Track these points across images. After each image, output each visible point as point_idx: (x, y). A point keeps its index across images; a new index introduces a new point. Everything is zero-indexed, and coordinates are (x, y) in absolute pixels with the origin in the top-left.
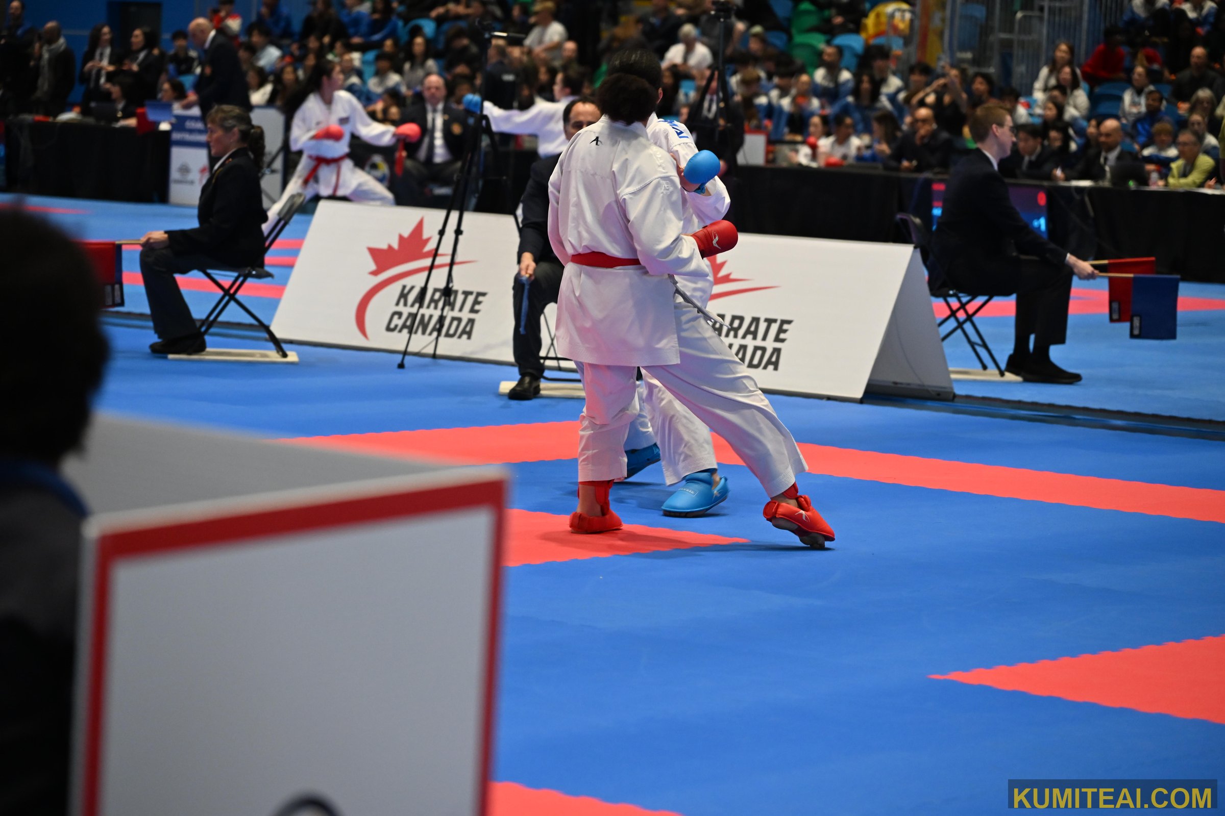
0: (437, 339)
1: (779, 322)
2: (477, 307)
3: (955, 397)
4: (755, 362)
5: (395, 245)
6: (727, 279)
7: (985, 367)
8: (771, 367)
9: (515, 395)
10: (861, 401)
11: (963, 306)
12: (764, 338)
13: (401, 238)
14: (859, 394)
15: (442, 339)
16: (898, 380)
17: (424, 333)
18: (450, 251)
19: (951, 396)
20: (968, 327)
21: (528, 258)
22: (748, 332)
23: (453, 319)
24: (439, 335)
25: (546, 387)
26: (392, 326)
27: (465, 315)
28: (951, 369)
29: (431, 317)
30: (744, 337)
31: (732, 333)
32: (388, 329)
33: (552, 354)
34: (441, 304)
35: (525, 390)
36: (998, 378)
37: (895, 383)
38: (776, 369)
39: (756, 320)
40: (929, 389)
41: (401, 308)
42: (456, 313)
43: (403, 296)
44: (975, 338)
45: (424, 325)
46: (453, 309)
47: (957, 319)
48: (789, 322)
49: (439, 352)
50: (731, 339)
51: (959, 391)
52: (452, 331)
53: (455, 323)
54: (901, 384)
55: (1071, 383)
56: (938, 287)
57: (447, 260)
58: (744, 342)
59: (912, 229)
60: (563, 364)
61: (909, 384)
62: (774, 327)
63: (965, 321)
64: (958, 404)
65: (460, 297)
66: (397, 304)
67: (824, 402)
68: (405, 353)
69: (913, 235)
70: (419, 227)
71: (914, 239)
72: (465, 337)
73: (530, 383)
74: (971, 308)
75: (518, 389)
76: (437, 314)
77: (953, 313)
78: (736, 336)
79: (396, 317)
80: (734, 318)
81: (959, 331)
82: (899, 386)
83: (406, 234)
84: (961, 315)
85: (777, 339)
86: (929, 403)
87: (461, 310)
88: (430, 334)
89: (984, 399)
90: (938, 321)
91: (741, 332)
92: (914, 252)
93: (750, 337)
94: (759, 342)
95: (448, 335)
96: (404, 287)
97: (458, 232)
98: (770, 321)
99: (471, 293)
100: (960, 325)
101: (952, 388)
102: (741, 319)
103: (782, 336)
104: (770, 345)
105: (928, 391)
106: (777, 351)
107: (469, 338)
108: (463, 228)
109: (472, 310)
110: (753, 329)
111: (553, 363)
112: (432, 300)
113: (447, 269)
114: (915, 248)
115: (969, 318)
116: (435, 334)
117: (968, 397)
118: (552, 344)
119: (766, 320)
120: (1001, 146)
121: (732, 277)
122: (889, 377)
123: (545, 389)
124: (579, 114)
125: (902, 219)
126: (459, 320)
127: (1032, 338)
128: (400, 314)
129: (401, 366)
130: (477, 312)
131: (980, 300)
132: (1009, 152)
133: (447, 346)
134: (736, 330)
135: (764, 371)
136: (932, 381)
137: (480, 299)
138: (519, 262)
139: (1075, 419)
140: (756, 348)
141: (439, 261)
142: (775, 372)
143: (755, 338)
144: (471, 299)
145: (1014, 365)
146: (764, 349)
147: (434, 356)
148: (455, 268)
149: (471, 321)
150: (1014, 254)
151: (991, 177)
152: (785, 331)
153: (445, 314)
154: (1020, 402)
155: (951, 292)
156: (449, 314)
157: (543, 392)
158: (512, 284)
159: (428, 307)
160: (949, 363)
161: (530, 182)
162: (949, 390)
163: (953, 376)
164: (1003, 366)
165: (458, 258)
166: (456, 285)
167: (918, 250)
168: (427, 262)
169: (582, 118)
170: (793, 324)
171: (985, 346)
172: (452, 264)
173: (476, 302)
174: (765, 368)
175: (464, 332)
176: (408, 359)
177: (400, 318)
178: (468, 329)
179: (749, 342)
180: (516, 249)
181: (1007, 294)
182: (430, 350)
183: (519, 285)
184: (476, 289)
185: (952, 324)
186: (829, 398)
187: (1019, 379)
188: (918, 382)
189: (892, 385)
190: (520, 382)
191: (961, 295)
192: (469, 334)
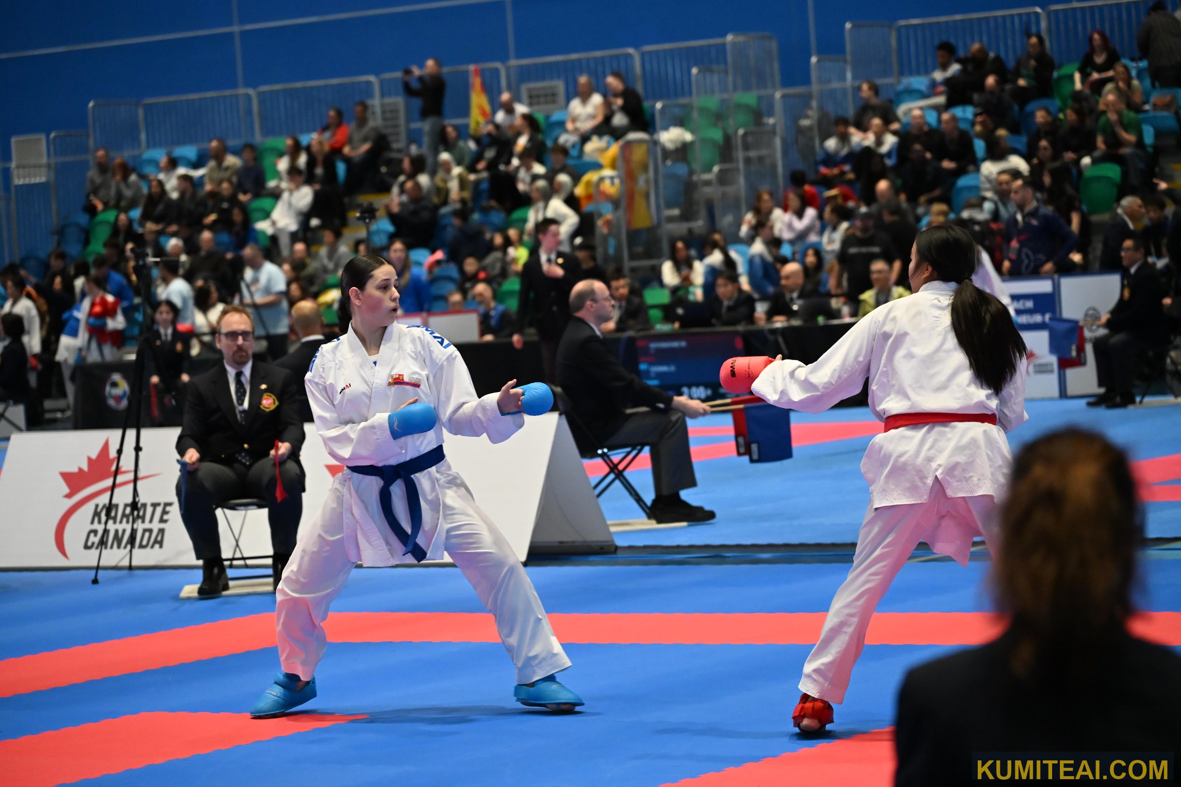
0: (131, 551)
2: (165, 517)
3: (617, 548)
5: (85, 467)
13: (90, 460)
15: (136, 551)
16: (561, 539)
17: (119, 547)
18: (132, 468)
19: (613, 549)
23: (145, 531)
24: (133, 546)
26: (89, 544)
27: (156, 526)
28: (609, 522)
29: (124, 531)
32: (86, 547)
33: (238, 555)
34: (131, 519)
37: (561, 543)
40: (594, 544)
41: (96, 526)
42: (147, 525)
43: (97, 514)
45: (118, 539)
46: (143, 522)
49: (135, 563)
51: (620, 542)
52: (144, 543)
53: (147, 534)
54: (567, 542)
57: (131, 476)
60: (249, 562)
61: (573, 542)
64: (621, 556)
65: (149, 510)
66: (92, 522)
68: (98, 568)
70: (106, 447)
72: (157, 546)
76: (128, 528)
79: (92, 535)
82: (565, 544)
83: (94, 456)
86: (593, 558)
87: (151, 521)
88: (125, 547)
89: (646, 547)
90: (594, 482)
92: (560, 419)
95: (141, 546)
96: (97, 506)
97: (138, 449)
99: (159, 504)
101: (612, 541)
105: (590, 547)
107: (161, 547)
108: (142, 444)
109: (162, 521)
111: (241, 562)
112: (124, 515)
113: (131, 486)
114: (562, 414)
116: (129, 547)
117: (629, 548)
118: (237, 545)
122: (553, 537)
126: (150, 531)
128: (95, 532)
129: (95, 581)
130: (166, 521)
133: (141, 557)
136: (594, 537)
137: (168, 509)
141: (120, 479)
144: (159, 510)
147: (130, 568)
148: (139, 483)
149: (162, 531)
153: (135, 526)
156: (140, 526)
159: (121, 522)
160: (607, 516)
162: (610, 543)
163: (612, 529)
165: (141, 474)
166: (142, 499)
167: (564, 416)
168: (109, 482)
172: (136, 479)
173: (165, 512)
175: (156, 542)
176: (101, 573)
177: (96, 535)
178: (159, 538)
182: (126, 563)
184: (163, 500)
188: (582, 540)
189: (559, 545)
192: (161, 544)
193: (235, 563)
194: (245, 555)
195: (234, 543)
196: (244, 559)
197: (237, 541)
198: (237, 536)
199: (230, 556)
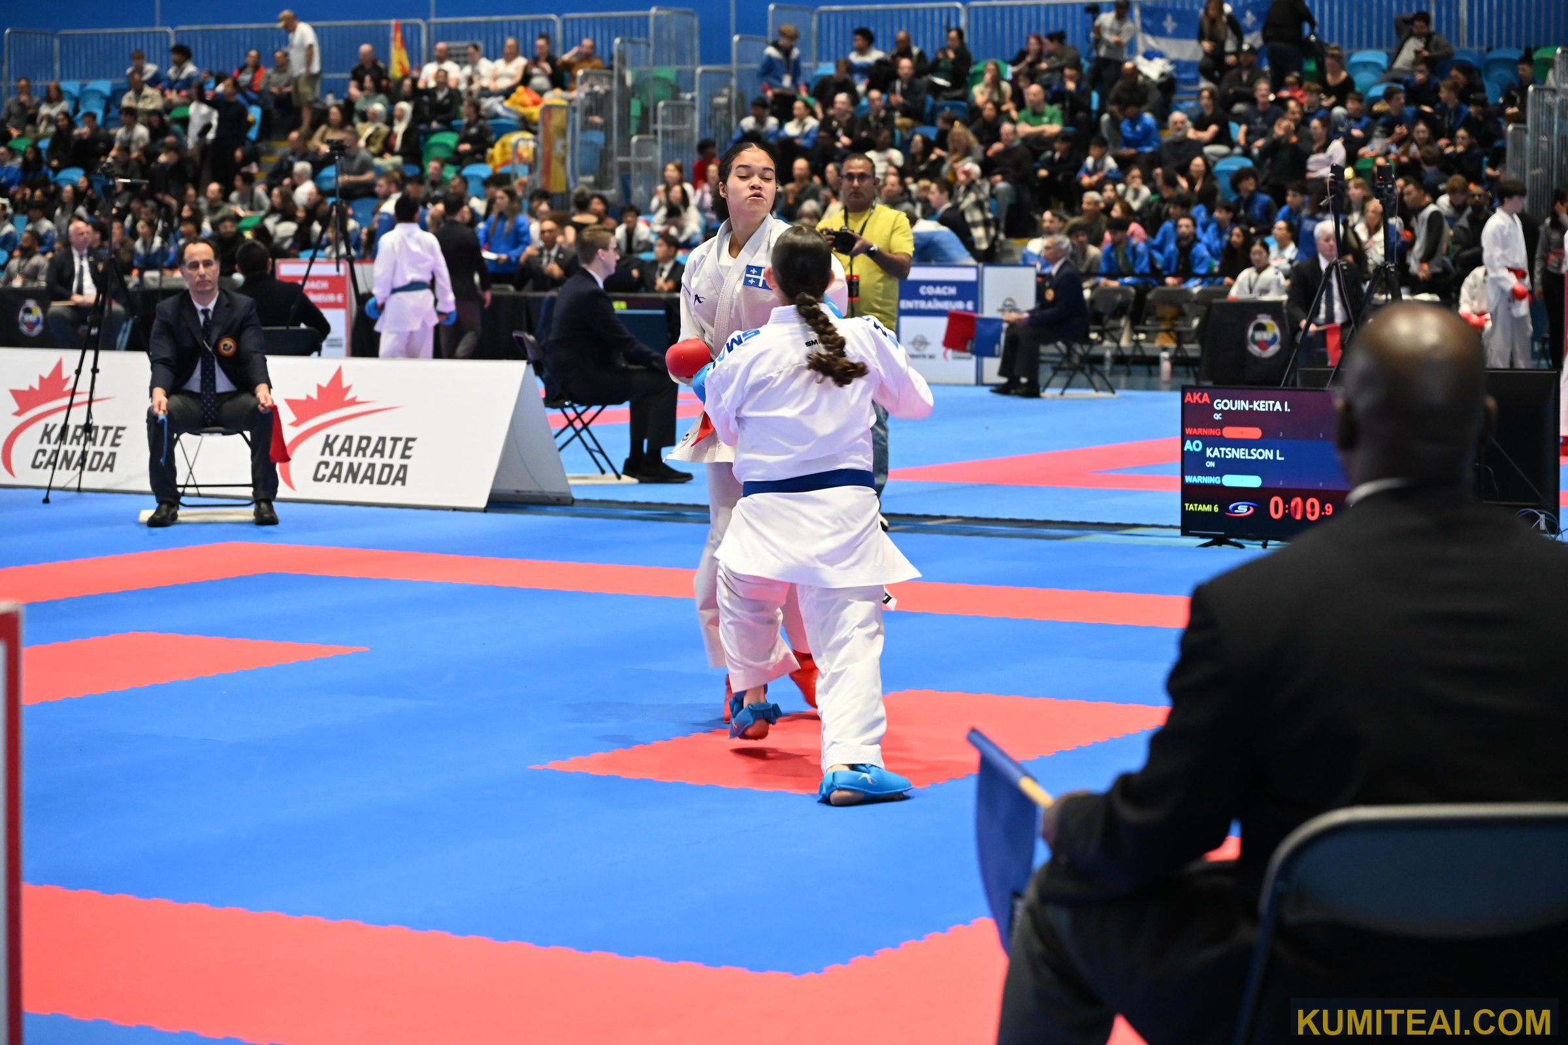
0: (81, 473)
1: (404, 440)
2: (117, 441)
3: (573, 501)
4: (384, 478)
5: (37, 386)
6: (353, 402)
7: (603, 472)
8: (399, 483)
9: (153, 523)
10: (485, 510)
11: (579, 416)
12: (391, 456)
13: (41, 379)
14: (483, 504)
15: (86, 473)
16: (519, 488)
17: (67, 467)
18: (88, 389)
19: (570, 501)
20: (584, 434)
21: (159, 393)
22: (375, 451)
23: (95, 453)
24: (82, 469)
25: (183, 514)
26: (38, 463)
27: (107, 449)
28: (568, 475)
29: (74, 452)
30: (372, 456)
31: (360, 453)
32: (34, 466)
33: (191, 482)
34: (82, 440)
35: (163, 518)
36: (615, 481)
37: (518, 491)
38: (404, 484)
39: (382, 439)
40: (550, 495)
41: (44, 445)
42: (98, 448)
43: (47, 434)
44: (592, 445)
45: (67, 461)
46: (94, 444)
47: (574, 428)
48: (413, 440)
49: (84, 485)
50: (360, 459)
51: (577, 495)
52: (94, 465)
53: (97, 457)
54: (522, 491)
55: (683, 482)
56: (552, 400)
57: (86, 397)
58: (372, 461)
59: (527, 345)
60: (202, 491)
61: (530, 492)
62: (400, 445)
63: (582, 430)
64: (577, 508)
65: (101, 433)
66: (41, 442)
67: (451, 513)
68: (49, 488)
69: (529, 352)
70: (58, 367)
71: (530, 355)
72: (107, 469)
73: (168, 511)
74: (586, 417)
75: (158, 516)
76: (79, 450)
77: (571, 423)
78: (364, 455)
79: (40, 454)
80: (362, 438)
81: (577, 439)
82: (522, 493)
83: (46, 375)
84: (578, 425)
85: (403, 456)
86: (549, 509)
87: (102, 444)
88: (74, 468)
89: (601, 501)
90: (555, 432)
91: (369, 451)
92: (527, 367)
93: (377, 455)
94: (386, 460)
95: (91, 469)
96: (47, 426)
97: (95, 370)
98: (395, 440)
99: (111, 428)
100: (578, 433)
101: (570, 493)
102: (369, 439)
103: (408, 453)
104: (397, 461)
105: (548, 497)
106: (404, 467)
107: (111, 470)
108: (99, 366)
109: (113, 444)
110: (380, 447)
111: (193, 490)
112: (74, 436)
113: (86, 406)
114: (528, 363)
115: (585, 426)
116: (78, 468)
117: (586, 501)
118: (191, 472)
119: (392, 439)
120: (606, 266)
121: (358, 400)
122: (511, 486)
123: (183, 516)
124: (192, 255)
125: (517, 337)
126: (101, 454)
127: (646, 442)
128: (44, 452)
129: (46, 500)
130: (118, 445)
131: (595, 409)
132: (613, 271)
133: (91, 480)
134: (364, 450)
135: (393, 487)
136: (551, 487)
137: (120, 433)
138: (151, 395)
139: (685, 515)
140: (384, 466)
141: (77, 399)
142: (403, 487)
143: (382, 456)
144: (111, 433)
145: (631, 468)
146: (391, 467)
147: (79, 490)
148: (94, 405)
149: (113, 455)
150: (624, 365)
151: (597, 293)
152: (410, 448)
153: (87, 449)
154: (634, 503)
155: (567, 403)
156: (91, 449)
157: (179, 518)
158: (145, 417)
159: (71, 443)
160: (566, 469)
161: (156, 322)
162: (567, 495)
163: (571, 482)
164: (620, 469)
165: (96, 396)
166: (96, 421)
167: (531, 366)
168: (66, 401)
169: (197, 258)
170: (417, 441)
171: (601, 452)
172: (90, 401)
173: (116, 436)
174: (393, 483)
175: (106, 465)
176: (52, 493)
177: (44, 455)
178: (110, 462)
179: (378, 460)
180: (148, 383)
181: (619, 402)
182: (74, 484)
183: (152, 418)
184: (115, 424)
185: (570, 432)
186: (455, 509)
187: (635, 481)
188: (540, 490)
189: (514, 493)
190: (158, 511)
191: (576, 405)
192: (111, 467)
193: (188, 490)
194: (198, 483)
195: (188, 470)
196: (196, 486)
197: (191, 469)
198: (191, 465)
199: (183, 483)
